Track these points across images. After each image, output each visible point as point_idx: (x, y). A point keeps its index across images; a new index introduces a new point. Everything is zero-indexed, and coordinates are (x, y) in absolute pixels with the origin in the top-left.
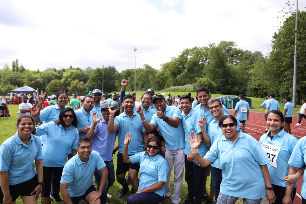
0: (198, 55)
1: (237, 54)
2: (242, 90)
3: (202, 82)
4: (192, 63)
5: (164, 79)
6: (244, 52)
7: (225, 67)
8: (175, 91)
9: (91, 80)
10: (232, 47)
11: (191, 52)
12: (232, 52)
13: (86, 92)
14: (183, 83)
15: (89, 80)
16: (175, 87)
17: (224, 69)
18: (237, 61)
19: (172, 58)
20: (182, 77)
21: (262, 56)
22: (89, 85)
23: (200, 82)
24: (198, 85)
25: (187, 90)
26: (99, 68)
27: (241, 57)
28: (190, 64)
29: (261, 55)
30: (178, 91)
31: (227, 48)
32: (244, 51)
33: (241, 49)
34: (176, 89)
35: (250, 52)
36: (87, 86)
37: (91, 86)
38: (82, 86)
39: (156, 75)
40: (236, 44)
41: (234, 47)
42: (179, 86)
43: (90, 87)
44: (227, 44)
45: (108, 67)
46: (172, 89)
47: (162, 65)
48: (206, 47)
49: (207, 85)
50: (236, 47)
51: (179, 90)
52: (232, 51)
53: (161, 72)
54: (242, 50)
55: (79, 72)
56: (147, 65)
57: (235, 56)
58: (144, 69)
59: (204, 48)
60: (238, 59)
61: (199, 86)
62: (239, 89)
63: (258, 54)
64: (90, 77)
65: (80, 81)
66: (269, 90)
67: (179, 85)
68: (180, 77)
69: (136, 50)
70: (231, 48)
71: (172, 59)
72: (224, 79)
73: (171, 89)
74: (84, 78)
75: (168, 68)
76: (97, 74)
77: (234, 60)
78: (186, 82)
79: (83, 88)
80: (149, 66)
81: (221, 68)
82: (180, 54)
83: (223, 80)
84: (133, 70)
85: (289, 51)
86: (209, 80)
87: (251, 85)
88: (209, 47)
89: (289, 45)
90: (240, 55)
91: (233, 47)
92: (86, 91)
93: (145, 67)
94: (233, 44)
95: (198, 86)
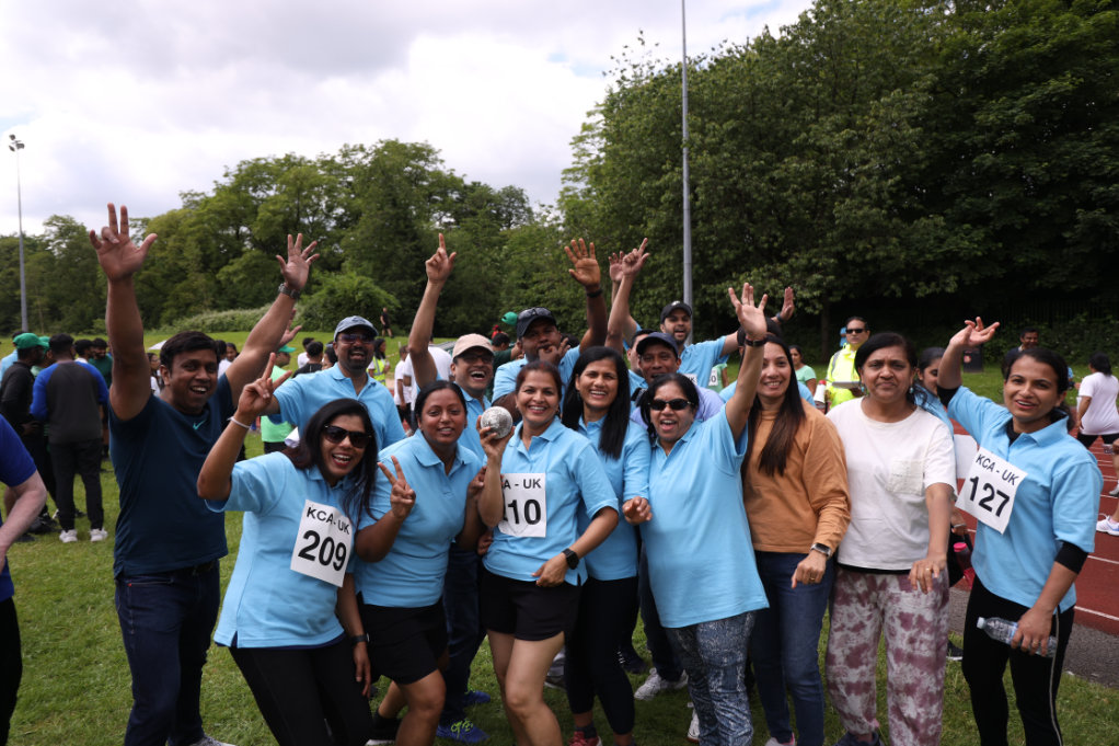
0: (300, 190)
1: (444, 194)
2: (480, 318)
3: (340, 293)
4: (280, 218)
5: (159, 284)
6: (466, 187)
7: (415, 238)
10: (426, 168)
11: (270, 174)
12: (425, 183)
14: (250, 296)
16: (224, 314)
17: (414, 243)
18: (445, 220)
19: (186, 196)
20: (241, 271)
21: (526, 205)
23: (332, 292)
24: (325, 302)
27: (459, 205)
28: (273, 222)
29: (523, 201)
30: (236, 331)
31: (408, 169)
32: (468, 182)
33: (457, 174)
34: (229, 319)
35: (487, 189)
40: (440, 156)
41: (434, 166)
42: (232, 308)
44: (406, 155)
46: (208, 322)
47: (140, 223)
48: (329, 158)
49: (360, 301)
50: (440, 167)
51: (242, 327)
52: (424, 179)
54: (462, 181)
56: (64, 221)
57: (436, 201)
58: (52, 237)
59: (324, 163)
60: (446, 211)
61: (330, 306)
62: (470, 318)
63: (514, 195)
66: (573, 317)
67: (233, 305)
68: (235, 273)
69: (21, 146)
70: (423, 171)
71: (185, 200)
72: (414, 280)
73: (203, 323)
75: (174, 236)
77: (436, 215)
78: (266, 294)
80: (78, 227)
81: (405, 240)
82: (227, 182)
83: (414, 283)
85: (667, 188)
86: (368, 282)
87: (512, 302)
88: (339, 160)
89: (667, 166)
90: (455, 196)
91: (430, 168)
93: (54, 229)
94: (428, 155)
95: (324, 306)
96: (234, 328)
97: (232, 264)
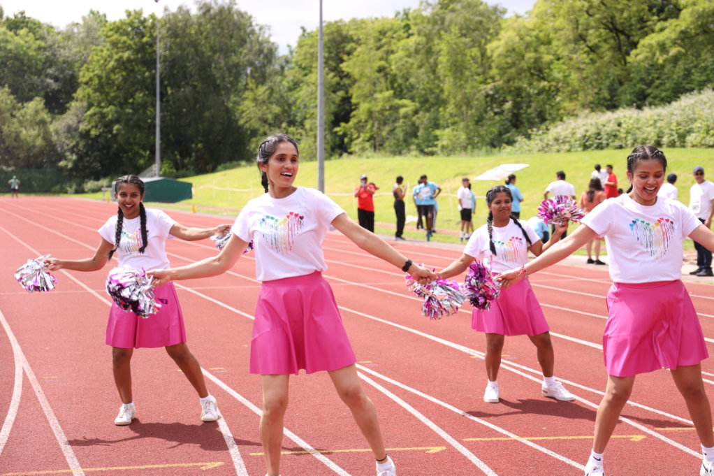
8: (600, 147)
9: (89, 90)
13: (61, 169)
14: (668, 85)
15: (80, 93)
22: (82, 127)
25: (689, 132)
26: (139, 14)
30: (621, 147)
34: (612, 127)
36: (70, 130)
37: (93, 133)
38: (34, 132)
39: (496, 48)
43: (85, 135)
45: (194, 11)
53: (530, 23)
55: (21, 40)
64: (84, 76)
65: (22, 96)
67: (640, 100)
74: (56, 79)
76: (126, 55)
78: (696, 76)
79: (39, 142)
84: (358, 24)
92: (62, 163)
96: (617, 143)
97: (662, 30)
